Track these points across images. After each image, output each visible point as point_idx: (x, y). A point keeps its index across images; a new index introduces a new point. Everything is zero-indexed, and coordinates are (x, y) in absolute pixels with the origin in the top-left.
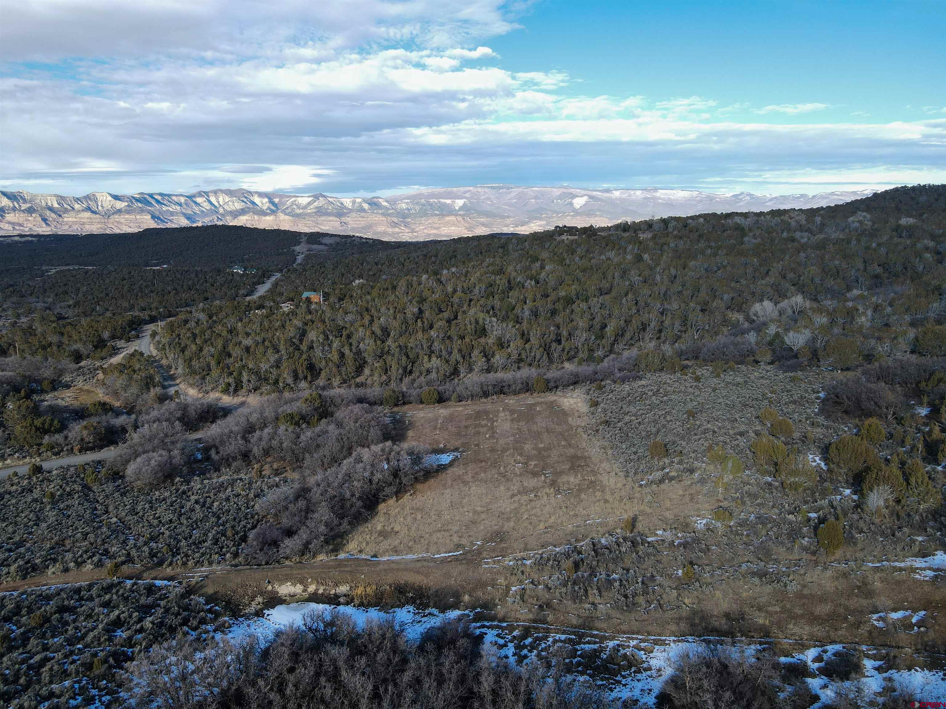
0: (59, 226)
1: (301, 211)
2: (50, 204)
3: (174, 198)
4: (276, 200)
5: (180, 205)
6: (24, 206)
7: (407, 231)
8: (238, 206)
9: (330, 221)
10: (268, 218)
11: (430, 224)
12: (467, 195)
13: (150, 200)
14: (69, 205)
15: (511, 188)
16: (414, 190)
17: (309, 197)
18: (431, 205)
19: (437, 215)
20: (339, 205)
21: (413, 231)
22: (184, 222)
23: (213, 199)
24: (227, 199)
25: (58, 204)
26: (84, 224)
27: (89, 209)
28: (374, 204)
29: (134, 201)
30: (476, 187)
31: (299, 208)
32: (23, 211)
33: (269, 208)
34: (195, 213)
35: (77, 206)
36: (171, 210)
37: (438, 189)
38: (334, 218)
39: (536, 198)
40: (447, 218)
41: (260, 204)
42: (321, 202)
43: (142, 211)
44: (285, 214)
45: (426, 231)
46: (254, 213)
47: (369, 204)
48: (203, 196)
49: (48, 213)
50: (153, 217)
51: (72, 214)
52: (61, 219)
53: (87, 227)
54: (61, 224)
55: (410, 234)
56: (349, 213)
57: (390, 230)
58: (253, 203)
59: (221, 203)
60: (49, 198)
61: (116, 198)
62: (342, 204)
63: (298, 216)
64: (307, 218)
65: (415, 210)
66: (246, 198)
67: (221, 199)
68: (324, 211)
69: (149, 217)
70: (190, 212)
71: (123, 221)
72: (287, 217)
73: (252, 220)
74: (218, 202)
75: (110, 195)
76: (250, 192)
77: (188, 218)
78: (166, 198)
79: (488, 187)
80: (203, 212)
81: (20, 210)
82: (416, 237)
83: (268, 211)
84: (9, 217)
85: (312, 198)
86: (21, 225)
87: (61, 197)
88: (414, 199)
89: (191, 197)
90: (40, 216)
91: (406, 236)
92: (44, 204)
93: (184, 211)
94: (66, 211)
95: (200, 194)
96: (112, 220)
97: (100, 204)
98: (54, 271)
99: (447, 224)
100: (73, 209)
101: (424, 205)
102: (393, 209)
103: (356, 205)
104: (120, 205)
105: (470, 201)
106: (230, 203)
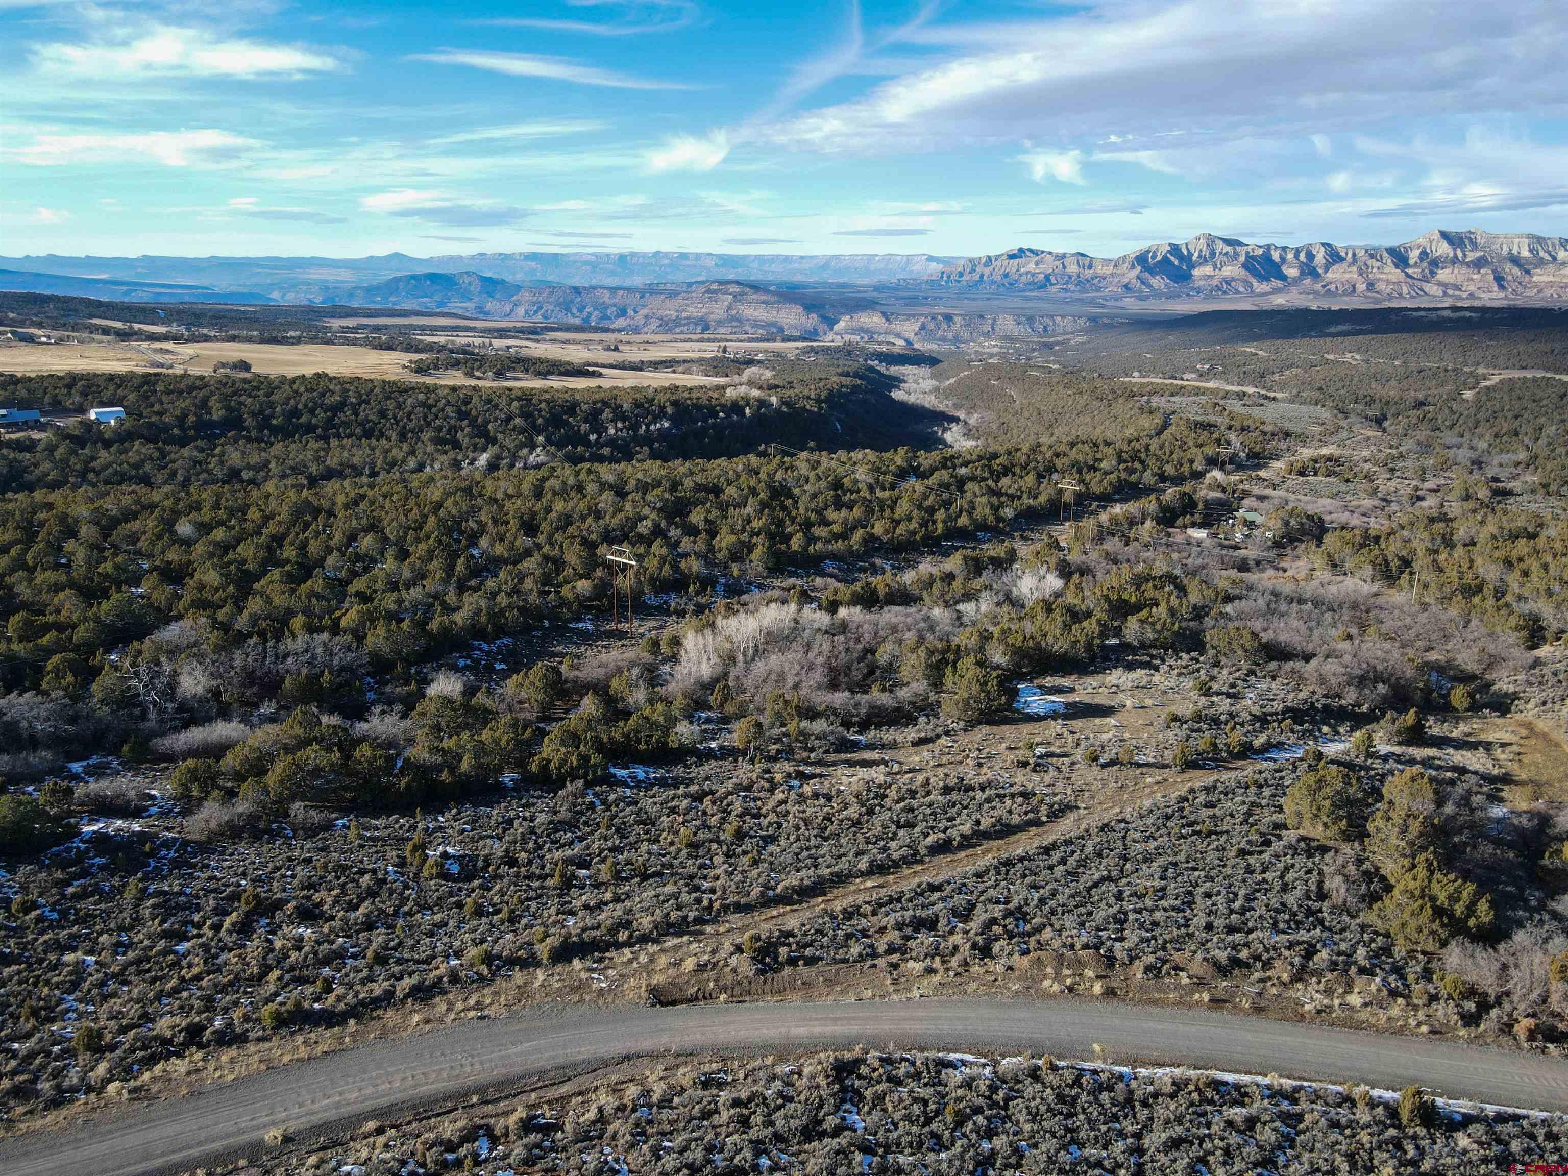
0: (1520, 290)
2: (1515, 252)
6: (1471, 256)
14: (1548, 252)
25: (1531, 251)
49: (1508, 267)
51: (1551, 268)
52: (1527, 278)
54: (1525, 287)
60: (1516, 241)
81: (1463, 263)
84: (1444, 275)
86: (1457, 287)
87: (1538, 238)
90: (1494, 271)
92: (1505, 251)
94: (1541, 263)
98: (1495, 379)
100: (1555, 259)
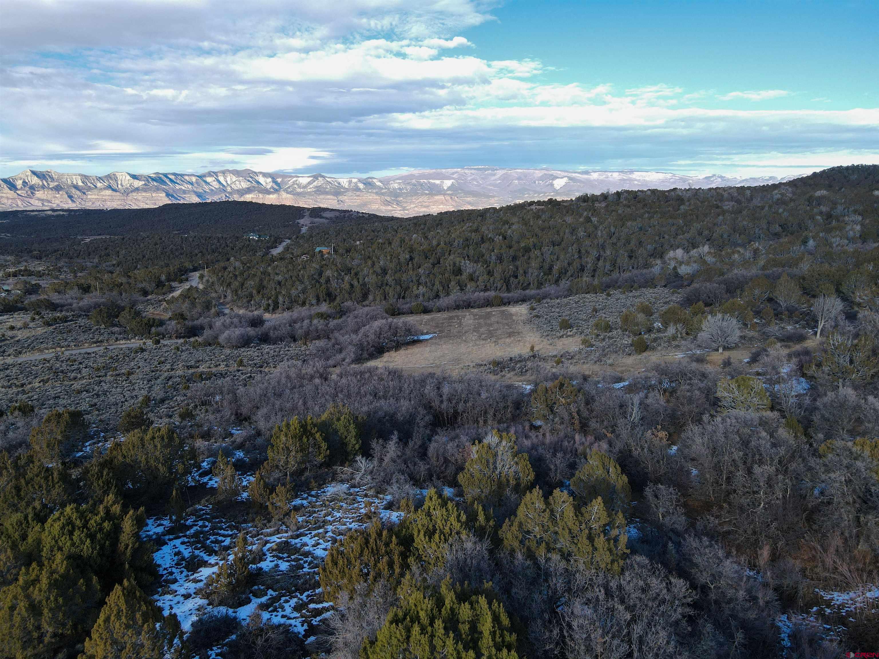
1: (302, 190)
2: (75, 182)
3: (187, 178)
4: (279, 180)
5: (192, 184)
6: (52, 185)
7: (399, 209)
8: (245, 185)
9: (328, 199)
10: (271, 196)
11: (420, 202)
12: (455, 176)
13: (165, 179)
14: (92, 183)
15: (497, 170)
16: (404, 171)
17: (308, 177)
18: (421, 185)
19: (426, 194)
20: (337, 184)
21: (404, 209)
22: (195, 200)
23: (221, 179)
24: (234, 179)
25: (83, 182)
26: (105, 201)
27: (110, 187)
28: (368, 184)
29: (150, 180)
30: (463, 169)
31: (300, 187)
32: (51, 189)
33: (272, 187)
34: (205, 192)
35: (99, 185)
36: (183, 188)
37: (427, 171)
38: (332, 197)
39: (519, 179)
40: (437, 198)
41: (264, 184)
42: (320, 182)
43: (157, 189)
44: (288, 193)
45: (416, 209)
46: (260, 192)
47: (364, 184)
48: (212, 176)
49: (73, 191)
50: (168, 195)
51: (96, 191)
52: (85, 197)
53: (109, 203)
54: (85, 201)
55: (402, 212)
56: (345, 192)
57: (383, 208)
58: (258, 183)
59: (229, 183)
60: (74, 177)
61: (134, 177)
62: (339, 183)
63: (298, 194)
64: (307, 197)
65: (407, 190)
66: (251, 177)
67: (228, 179)
68: (322, 190)
69: (164, 195)
70: (201, 191)
71: (140, 198)
72: (289, 196)
73: (257, 198)
74: (226, 182)
75: (129, 174)
76: (255, 173)
77: (199, 195)
78: (179, 177)
79: (475, 169)
80: (212, 190)
81: (49, 188)
82: (408, 214)
83: (272, 190)
84: (39, 194)
85: (311, 179)
86: (49, 201)
87: (85, 176)
88: (405, 179)
89: (201, 177)
90: (67, 193)
91: (398, 213)
92: (69, 182)
93: (195, 189)
94: (89, 189)
95: (210, 174)
96: (130, 198)
97: (119, 183)
98: (88, 241)
99: (436, 202)
100: (96, 187)
101: (415, 185)
102: (386, 188)
103: (353, 185)
104: (138, 184)
105: (457, 181)
106: (237, 182)
